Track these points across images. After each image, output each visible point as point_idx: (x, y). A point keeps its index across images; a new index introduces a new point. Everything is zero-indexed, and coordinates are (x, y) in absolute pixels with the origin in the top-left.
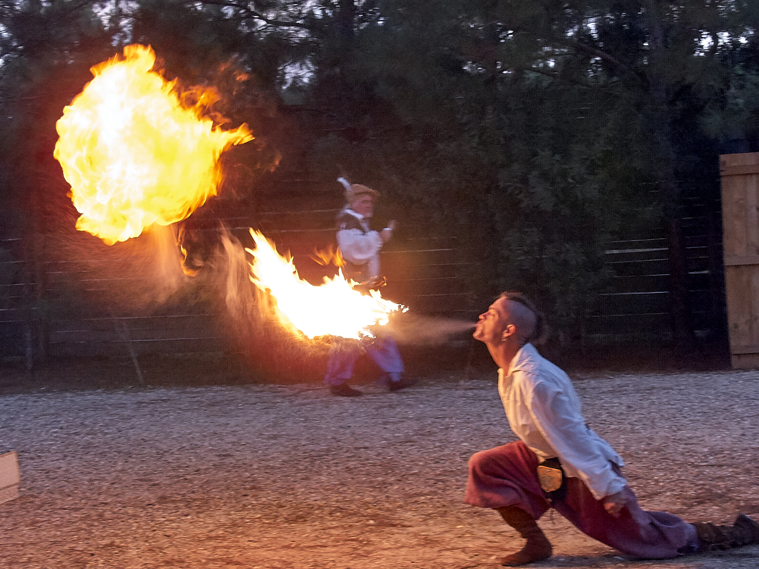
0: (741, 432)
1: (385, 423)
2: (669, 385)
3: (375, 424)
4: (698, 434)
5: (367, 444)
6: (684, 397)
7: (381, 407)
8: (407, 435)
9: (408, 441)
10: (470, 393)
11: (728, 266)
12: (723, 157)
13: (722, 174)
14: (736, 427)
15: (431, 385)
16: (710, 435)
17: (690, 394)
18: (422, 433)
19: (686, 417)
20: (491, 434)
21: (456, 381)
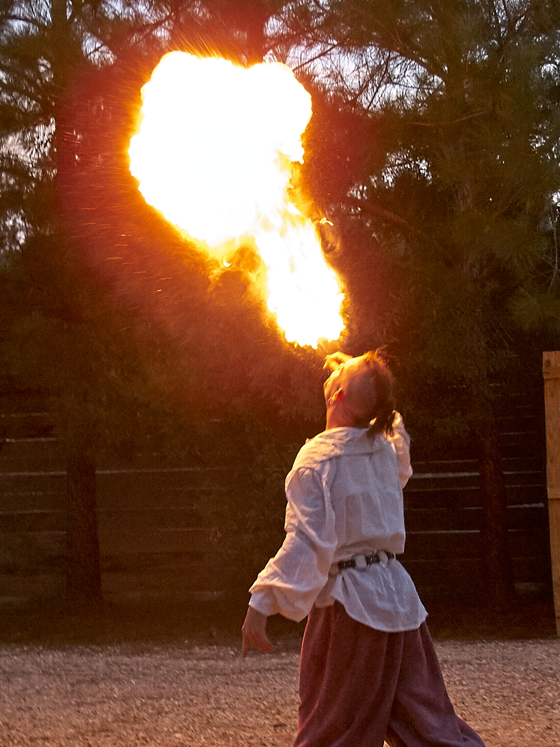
0: (548, 724)
1: (78, 705)
2: (466, 657)
3: (66, 706)
4: (490, 726)
5: (48, 734)
6: (483, 675)
7: (79, 682)
8: (104, 721)
9: (105, 729)
10: (203, 665)
11: (552, 500)
12: (546, 355)
13: (545, 377)
14: (542, 718)
15: (157, 653)
16: (505, 728)
17: (491, 670)
18: (123, 719)
19: (478, 703)
20: (217, 720)
21: (190, 647)
